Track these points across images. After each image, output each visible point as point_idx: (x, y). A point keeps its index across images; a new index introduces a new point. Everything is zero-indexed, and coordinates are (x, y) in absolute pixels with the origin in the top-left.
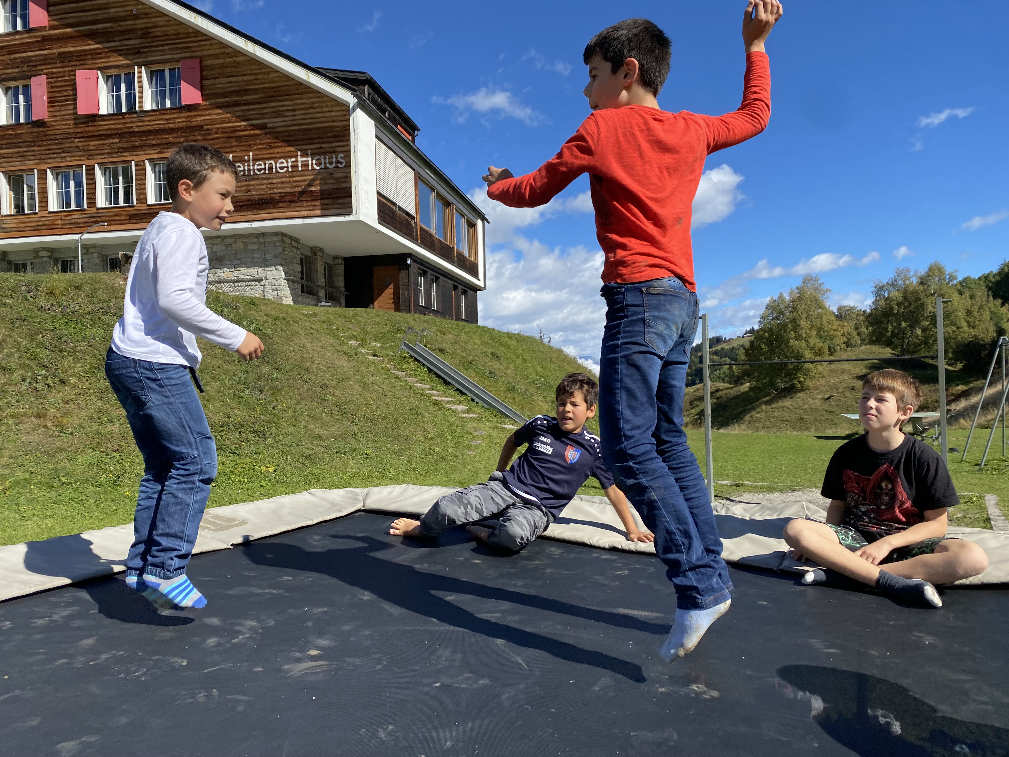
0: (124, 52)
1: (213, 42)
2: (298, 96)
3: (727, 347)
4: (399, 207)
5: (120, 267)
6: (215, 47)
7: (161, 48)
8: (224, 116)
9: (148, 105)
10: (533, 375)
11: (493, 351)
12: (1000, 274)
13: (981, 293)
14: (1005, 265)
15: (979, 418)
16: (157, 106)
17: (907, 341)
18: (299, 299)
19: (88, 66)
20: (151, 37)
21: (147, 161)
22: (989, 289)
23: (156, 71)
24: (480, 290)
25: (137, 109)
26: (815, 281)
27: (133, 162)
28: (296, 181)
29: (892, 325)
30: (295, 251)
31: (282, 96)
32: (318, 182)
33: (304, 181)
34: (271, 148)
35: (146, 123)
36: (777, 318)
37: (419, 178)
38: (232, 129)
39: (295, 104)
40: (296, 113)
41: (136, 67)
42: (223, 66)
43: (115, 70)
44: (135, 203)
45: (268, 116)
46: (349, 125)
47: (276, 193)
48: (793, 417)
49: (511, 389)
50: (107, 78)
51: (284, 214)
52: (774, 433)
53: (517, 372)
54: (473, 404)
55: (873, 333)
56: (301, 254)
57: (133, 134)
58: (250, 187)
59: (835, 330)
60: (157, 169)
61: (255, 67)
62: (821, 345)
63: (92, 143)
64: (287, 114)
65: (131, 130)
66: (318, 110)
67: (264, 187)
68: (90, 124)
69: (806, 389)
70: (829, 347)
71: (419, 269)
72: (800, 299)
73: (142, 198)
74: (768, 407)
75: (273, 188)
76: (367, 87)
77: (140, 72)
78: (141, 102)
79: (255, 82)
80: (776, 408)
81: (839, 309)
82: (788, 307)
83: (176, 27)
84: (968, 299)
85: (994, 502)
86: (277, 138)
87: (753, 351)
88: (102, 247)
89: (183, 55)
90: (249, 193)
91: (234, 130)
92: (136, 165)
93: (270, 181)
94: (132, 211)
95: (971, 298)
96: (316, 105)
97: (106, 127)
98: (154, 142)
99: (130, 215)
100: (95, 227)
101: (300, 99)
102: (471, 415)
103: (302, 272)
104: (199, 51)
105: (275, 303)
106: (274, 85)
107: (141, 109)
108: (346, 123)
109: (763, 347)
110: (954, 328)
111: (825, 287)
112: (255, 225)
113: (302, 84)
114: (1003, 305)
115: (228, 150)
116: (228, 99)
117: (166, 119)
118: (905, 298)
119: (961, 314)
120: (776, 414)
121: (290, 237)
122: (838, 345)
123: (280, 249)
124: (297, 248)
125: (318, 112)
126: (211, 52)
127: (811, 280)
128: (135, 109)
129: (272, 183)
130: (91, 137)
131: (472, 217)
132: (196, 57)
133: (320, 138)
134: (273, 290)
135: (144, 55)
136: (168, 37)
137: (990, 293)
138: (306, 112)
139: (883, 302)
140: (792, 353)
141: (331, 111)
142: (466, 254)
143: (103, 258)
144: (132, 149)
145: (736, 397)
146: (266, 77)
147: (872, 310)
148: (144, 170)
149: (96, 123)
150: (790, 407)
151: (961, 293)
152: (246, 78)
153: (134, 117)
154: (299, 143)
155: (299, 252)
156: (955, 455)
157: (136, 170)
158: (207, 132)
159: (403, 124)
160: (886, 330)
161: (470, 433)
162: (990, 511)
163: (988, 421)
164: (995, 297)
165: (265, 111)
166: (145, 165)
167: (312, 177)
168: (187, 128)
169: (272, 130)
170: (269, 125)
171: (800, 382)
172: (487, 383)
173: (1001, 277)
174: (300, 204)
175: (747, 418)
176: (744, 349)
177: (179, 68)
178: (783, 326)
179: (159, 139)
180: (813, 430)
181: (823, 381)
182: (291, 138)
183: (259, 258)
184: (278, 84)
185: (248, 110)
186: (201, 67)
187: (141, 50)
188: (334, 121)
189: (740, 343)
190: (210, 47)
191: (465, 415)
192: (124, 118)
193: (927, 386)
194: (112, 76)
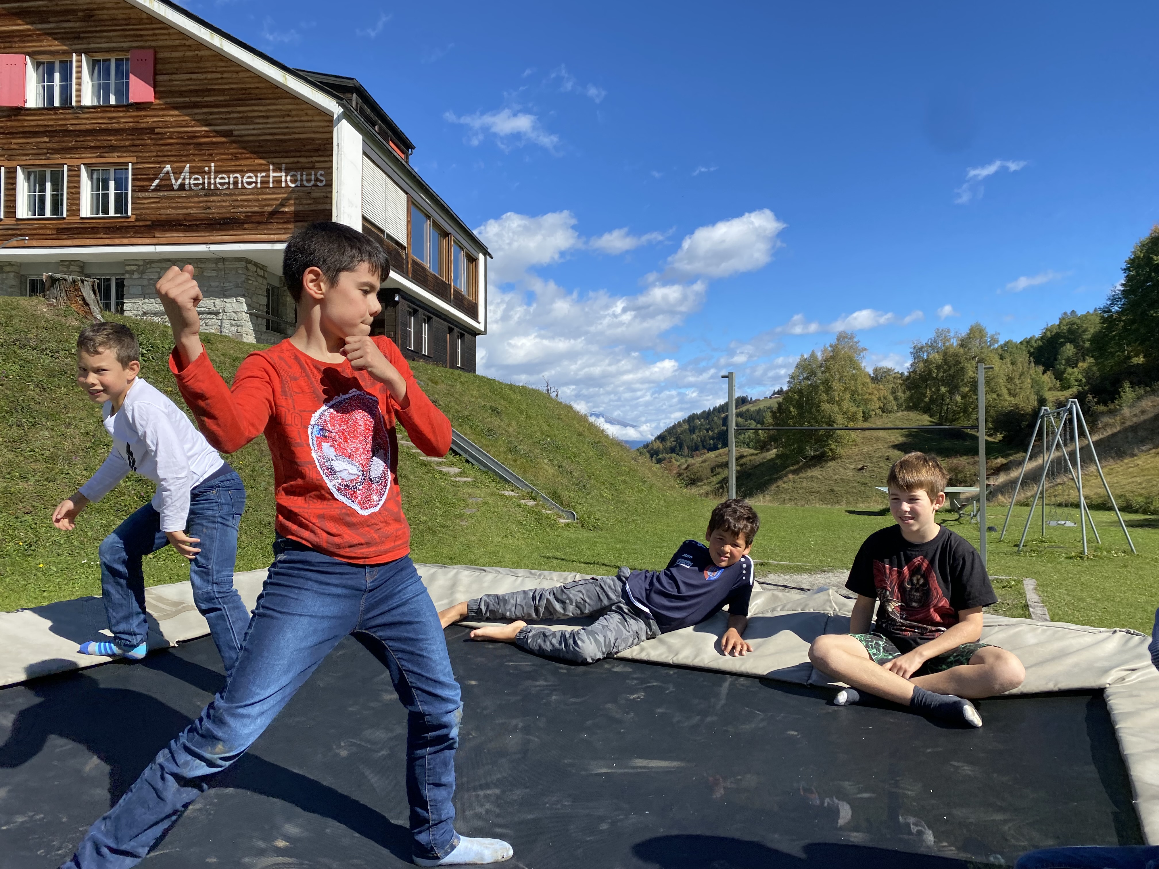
0: (60, 36)
1: (171, 31)
2: (273, 101)
3: (753, 409)
4: (388, 235)
5: (44, 292)
6: (173, 37)
7: (106, 34)
8: (181, 119)
9: (88, 99)
10: (538, 435)
11: (493, 405)
12: (1042, 338)
13: (1023, 358)
14: (1047, 330)
15: (1019, 495)
16: (99, 101)
17: (945, 408)
18: (262, 337)
19: (14, 50)
20: (94, 21)
21: (82, 166)
22: (1031, 354)
23: (99, 61)
24: (479, 334)
25: (74, 104)
26: (850, 339)
27: (65, 166)
28: (265, 200)
29: (930, 390)
30: (260, 280)
31: (252, 99)
32: (292, 202)
33: (275, 199)
34: (237, 159)
35: (84, 121)
36: (807, 378)
37: (412, 203)
38: (189, 135)
39: (269, 110)
40: (269, 121)
41: (74, 55)
42: (183, 60)
43: (49, 56)
44: (65, 215)
45: (234, 122)
46: (332, 138)
47: (241, 212)
48: (823, 489)
49: (513, 450)
50: (38, 65)
51: (249, 237)
52: (802, 506)
53: (519, 430)
54: (467, 465)
55: (911, 398)
56: (268, 284)
57: (67, 132)
58: (209, 204)
59: (870, 394)
60: (95, 176)
61: (221, 64)
62: (854, 409)
63: (13, 141)
64: (257, 121)
65: (65, 128)
66: (296, 119)
67: (227, 204)
68: (13, 118)
69: (837, 458)
70: (864, 412)
71: (409, 307)
72: (833, 358)
73: (75, 209)
74: (796, 477)
75: (238, 206)
76: (354, 95)
77: (79, 61)
78: (79, 96)
79: (220, 81)
80: (804, 478)
81: (876, 370)
82: (821, 366)
83: (127, 11)
84: (1009, 365)
85: (1032, 587)
86: (245, 148)
87: (781, 414)
88: (21, 265)
89: (134, 44)
90: (209, 211)
91: (193, 136)
92: (69, 170)
93: (235, 198)
94: (61, 224)
95: (1013, 363)
96: (294, 113)
97: (33, 123)
98: (93, 144)
99: (58, 229)
100: (14, 242)
101: (274, 104)
102: (465, 479)
103: (268, 306)
104: (154, 40)
105: (234, 341)
106: (243, 86)
107: (79, 104)
108: (329, 136)
109: (792, 409)
110: (995, 396)
111: (861, 345)
112: (214, 248)
113: (278, 87)
114: (1044, 372)
115: (184, 159)
116: (187, 99)
117: (110, 118)
118: (945, 360)
119: (1002, 381)
120: (804, 484)
121: (256, 265)
122: (873, 410)
123: (243, 278)
124: (263, 277)
125: (295, 121)
126: (168, 43)
127: (846, 337)
128: (71, 103)
129: (237, 201)
130: (13, 134)
131: (473, 252)
132: (150, 47)
133: (296, 151)
134: (232, 325)
135: (85, 41)
136: (115, 22)
137: (1032, 359)
138: (281, 119)
139: (922, 365)
140: (822, 418)
141: (311, 121)
142: (465, 293)
143: (22, 278)
144: (66, 150)
145: (762, 464)
146: (234, 76)
147: (910, 373)
148: (79, 176)
149: (20, 118)
150: (819, 477)
151: (1002, 358)
152: (209, 76)
153: (69, 113)
154: (272, 155)
155: (265, 282)
156: (993, 534)
157: (68, 176)
158: (159, 136)
159: (396, 141)
160: (924, 395)
161: (463, 500)
162: (1028, 597)
163: (1027, 498)
164: (1037, 363)
165: (232, 116)
166: (79, 170)
167: (285, 195)
168: (135, 129)
169: (239, 139)
170: (235, 133)
171: (831, 450)
172: (483, 441)
173: (1043, 343)
174: (270, 226)
175: (773, 488)
176: (772, 412)
177: (128, 59)
178: (815, 388)
179: (98, 141)
180: (844, 503)
181: (856, 450)
182: (261, 150)
183: (217, 287)
184: (248, 86)
185: (211, 114)
186: (155, 59)
187: (82, 35)
188: (314, 133)
189: (767, 404)
190: (167, 37)
191: (458, 479)
192: (56, 114)
193: (965, 457)
194: (43, 63)
